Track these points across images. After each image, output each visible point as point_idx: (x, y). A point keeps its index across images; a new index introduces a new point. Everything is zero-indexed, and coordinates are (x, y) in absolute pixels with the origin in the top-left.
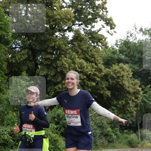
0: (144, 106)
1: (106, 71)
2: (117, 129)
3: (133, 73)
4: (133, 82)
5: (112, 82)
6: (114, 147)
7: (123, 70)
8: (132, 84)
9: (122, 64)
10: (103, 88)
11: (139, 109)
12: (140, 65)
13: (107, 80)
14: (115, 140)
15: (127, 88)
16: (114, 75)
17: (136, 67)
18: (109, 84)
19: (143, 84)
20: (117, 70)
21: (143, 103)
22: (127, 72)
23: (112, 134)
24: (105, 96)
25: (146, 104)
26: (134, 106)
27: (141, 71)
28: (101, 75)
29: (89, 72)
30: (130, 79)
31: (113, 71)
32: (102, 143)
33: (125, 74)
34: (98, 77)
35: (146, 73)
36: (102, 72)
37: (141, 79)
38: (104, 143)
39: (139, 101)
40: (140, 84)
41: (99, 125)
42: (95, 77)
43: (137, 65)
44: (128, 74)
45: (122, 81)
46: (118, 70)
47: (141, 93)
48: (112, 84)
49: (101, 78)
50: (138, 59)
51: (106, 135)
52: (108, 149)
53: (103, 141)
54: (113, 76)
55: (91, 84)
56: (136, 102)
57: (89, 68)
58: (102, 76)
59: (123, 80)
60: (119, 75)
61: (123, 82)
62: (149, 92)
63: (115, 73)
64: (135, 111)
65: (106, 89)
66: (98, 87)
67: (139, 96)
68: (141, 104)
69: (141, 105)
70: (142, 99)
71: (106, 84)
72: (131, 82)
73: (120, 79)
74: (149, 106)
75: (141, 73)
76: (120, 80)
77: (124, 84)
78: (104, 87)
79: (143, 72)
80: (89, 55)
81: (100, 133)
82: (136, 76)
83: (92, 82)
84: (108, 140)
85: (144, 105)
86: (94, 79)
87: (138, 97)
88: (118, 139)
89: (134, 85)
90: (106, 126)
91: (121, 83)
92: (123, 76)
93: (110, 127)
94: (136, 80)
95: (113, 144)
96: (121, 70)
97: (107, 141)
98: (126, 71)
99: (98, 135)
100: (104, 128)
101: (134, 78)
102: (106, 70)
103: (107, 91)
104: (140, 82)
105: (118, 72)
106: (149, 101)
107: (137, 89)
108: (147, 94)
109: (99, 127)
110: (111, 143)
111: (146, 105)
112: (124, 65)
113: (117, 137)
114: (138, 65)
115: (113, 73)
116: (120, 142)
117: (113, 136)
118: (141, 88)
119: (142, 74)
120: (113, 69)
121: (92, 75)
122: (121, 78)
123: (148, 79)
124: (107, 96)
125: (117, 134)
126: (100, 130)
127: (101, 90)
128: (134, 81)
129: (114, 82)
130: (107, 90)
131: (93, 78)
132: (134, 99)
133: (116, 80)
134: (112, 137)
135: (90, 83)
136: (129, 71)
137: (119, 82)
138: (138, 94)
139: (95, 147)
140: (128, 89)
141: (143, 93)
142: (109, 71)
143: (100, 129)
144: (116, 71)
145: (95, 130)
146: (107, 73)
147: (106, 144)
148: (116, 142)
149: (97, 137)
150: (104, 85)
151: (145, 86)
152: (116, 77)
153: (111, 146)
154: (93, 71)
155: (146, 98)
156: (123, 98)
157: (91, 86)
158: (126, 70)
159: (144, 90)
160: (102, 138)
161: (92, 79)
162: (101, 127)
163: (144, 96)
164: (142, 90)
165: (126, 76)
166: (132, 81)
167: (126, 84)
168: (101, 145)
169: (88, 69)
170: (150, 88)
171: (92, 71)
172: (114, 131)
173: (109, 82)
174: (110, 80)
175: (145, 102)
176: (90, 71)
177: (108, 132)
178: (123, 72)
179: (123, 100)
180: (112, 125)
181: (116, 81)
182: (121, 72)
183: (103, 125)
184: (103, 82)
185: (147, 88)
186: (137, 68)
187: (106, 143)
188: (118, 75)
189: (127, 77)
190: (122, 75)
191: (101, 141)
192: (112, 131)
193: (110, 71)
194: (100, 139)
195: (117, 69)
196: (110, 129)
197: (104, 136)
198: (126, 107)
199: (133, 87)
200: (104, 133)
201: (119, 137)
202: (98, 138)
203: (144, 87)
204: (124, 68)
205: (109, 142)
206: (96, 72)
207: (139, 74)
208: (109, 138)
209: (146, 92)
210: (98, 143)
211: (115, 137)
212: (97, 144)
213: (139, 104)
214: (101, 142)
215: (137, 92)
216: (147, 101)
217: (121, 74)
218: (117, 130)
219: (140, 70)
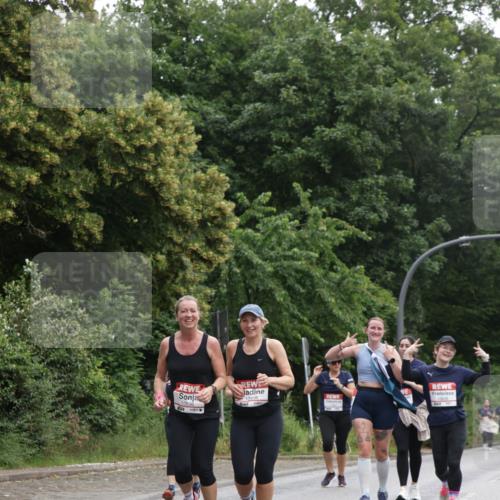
0: (244, 282)
1: (88, 125)
2: (131, 373)
3: (200, 137)
4: (199, 174)
5: (113, 171)
6: (116, 453)
7: (160, 122)
8: (196, 184)
9: (155, 96)
10: (73, 200)
11: (224, 291)
12: (230, 104)
13: (92, 164)
14: (120, 424)
15: (173, 201)
16: (122, 142)
17: (214, 112)
18: (101, 181)
19: (241, 188)
20: (135, 120)
21: (239, 267)
22: (177, 130)
23: (111, 395)
24: (79, 235)
25: (252, 271)
26: (204, 278)
27: (235, 131)
28: (67, 140)
29: (13, 124)
30: (187, 161)
31: (116, 124)
32: (67, 435)
33: (170, 139)
34: (53, 149)
35: (256, 140)
36: (70, 125)
37: (232, 162)
38: (76, 434)
39: (222, 260)
40: (229, 186)
41: (53, 357)
42: (40, 149)
43: (220, 105)
44: (182, 142)
45: (155, 167)
46: (139, 118)
47: (234, 223)
48: (113, 182)
49: (67, 153)
50: (222, 77)
51: (84, 402)
52: (89, 461)
53: (72, 429)
54: (117, 145)
55: (21, 177)
56: (208, 262)
57: (12, 102)
58: (71, 144)
59: (161, 164)
60: (143, 141)
61: (162, 176)
62: (266, 220)
63: (125, 131)
64: (209, 303)
65: (84, 204)
66: (50, 193)
67: (226, 238)
68: (230, 270)
69: (231, 274)
70: (237, 250)
71: (84, 181)
72: (192, 177)
73: (149, 161)
74: (262, 281)
75: (234, 138)
76: (145, 166)
77: (162, 184)
78: (79, 197)
79: (242, 135)
80: (11, 45)
81: (60, 394)
82: (212, 150)
83: (24, 169)
84: (90, 421)
85: (243, 274)
86: (35, 158)
87: (220, 241)
88: (135, 417)
89: (204, 190)
90: (83, 362)
91: (152, 177)
92: (158, 148)
93: (103, 366)
94: (213, 169)
95: (110, 439)
96: (152, 122)
97: (86, 427)
98: (170, 126)
99: (49, 399)
100: (74, 369)
101: (204, 156)
102: (88, 117)
103: (87, 215)
104: (231, 177)
105: (139, 129)
106: (265, 260)
107: (217, 205)
108: (258, 230)
109: (52, 364)
110: (105, 436)
111: (253, 277)
112: (165, 98)
113: (131, 410)
114: (222, 104)
115: (118, 133)
116: (144, 433)
117: (115, 403)
118: (234, 205)
119: (237, 142)
120: (119, 116)
121: (22, 138)
122: (152, 156)
123: (264, 167)
124: (86, 238)
125: (130, 396)
126: (60, 378)
127: (64, 208)
128: (204, 170)
129: (123, 170)
130: (91, 210)
131: (28, 151)
132: (200, 251)
133: (131, 164)
134: (109, 411)
135: (14, 170)
136: (186, 127)
137: (143, 172)
138: (221, 226)
139: (34, 451)
140: (177, 207)
141: (240, 226)
142: (100, 125)
143: (56, 375)
144: (132, 126)
145: (37, 378)
146: (92, 134)
147: (84, 440)
148: (124, 431)
149: (46, 407)
150: (78, 186)
151: (252, 197)
152: (129, 149)
153: (103, 448)
154: (29, 121)
155: (254, 245)
156: (159, 245)
157: (18, 184)
158: (173, 122)
159: (247, 211)
160: (65, 412)
161: (26, 156)
162: (63, 364)
163: (247, 239)
164: (238, 212)
165: (173, 150)
166: (195, 171)
167: (170, 185)
168: (60, 442)
169: (9, 111)
170: (269, 204)
171: (22, 119)
172: (116, 382)
173: (99, 173)
174: (105, 164)
175: (248, 264)
176: (13, 119)
177: (93, 387)
178: (160, 129)
179: (158, 250)
180: (110, 359)
181: (129, 168)
182: (150, 129)
183: (73, 359)
184: (71, 172)
185: (260, 203)
186: (220, 116)
187: (82, 437)
188: (137, 144)
189: (177, 153)
190: (155, 141)
191: (62, 425)
192: (108, 385)
193: (106, 124)
194: (58, 416)
195: (134, 116)
196: (100, 376)
197: (74, 406)
198: (173, 282)
199: (200, 196)
200: (75, 393)
201: (138, 408)
202: (50, 415)
203: (246, 201)
204: (165, 111)
205: (97, 429)
206: (42, 126)
207: (225, 142)
208: (98, 414)
209: (252, 223)
210: (48, 436)
211: (121, 408)
212: (42, 438)
213: (224, 272)
214: (63, 432)
215: (215, 218)
216: (257, 260)
217: (150, 139)
218: (131, 378)
219: (232, 125)
